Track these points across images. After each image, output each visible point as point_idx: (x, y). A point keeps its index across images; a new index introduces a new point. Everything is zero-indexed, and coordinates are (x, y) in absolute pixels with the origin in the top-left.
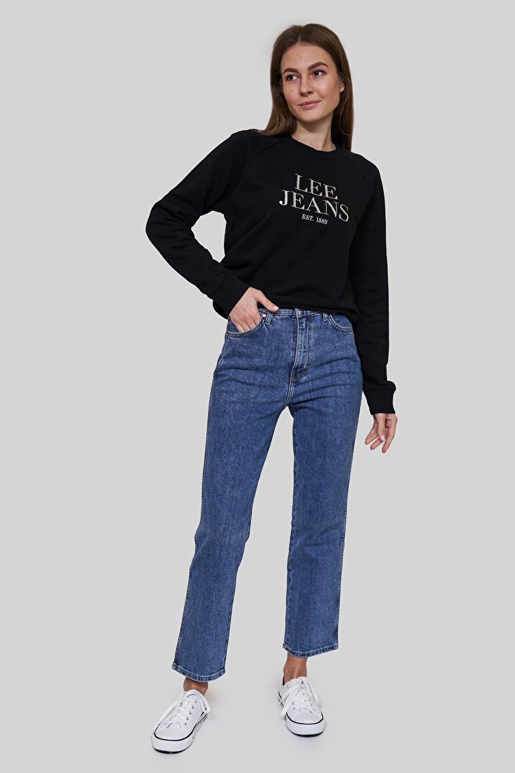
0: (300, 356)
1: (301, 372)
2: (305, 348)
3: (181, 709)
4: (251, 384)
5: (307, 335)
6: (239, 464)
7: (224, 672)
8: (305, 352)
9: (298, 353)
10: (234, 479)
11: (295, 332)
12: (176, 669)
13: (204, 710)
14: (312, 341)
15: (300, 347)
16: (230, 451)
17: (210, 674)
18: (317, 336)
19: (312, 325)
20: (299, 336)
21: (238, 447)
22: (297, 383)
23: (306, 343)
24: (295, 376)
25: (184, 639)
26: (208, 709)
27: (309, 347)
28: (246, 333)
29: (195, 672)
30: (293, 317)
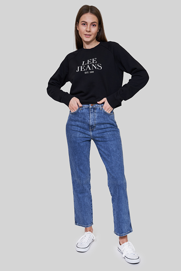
0: (91, 122)
1: (93, 127)
2: (93, 119)
3: (85, 238)
4: (76, 131)
5: (94, 114)
6: (79, 159)
7: (93, 224)
8: (93, 120)
9: (90, 121)
10: (79, 164)
11: (89, 113)
12: (76, 224)
13: (93, 238)
14: (96, 117)
15: (91, 119)
16: (75, 154)
17: (87, 225)
18: (98, 115)
19: (96, 111)
20: (90, 114)
21: (77, 153)
22: (92, 131)
23: (94, 118)
24: (91, 128)
25: (76, 215)
26: (95, 238)
27: (95, 119)
28: (73, 113)
29: (82, 224)
30: (89, 108)
